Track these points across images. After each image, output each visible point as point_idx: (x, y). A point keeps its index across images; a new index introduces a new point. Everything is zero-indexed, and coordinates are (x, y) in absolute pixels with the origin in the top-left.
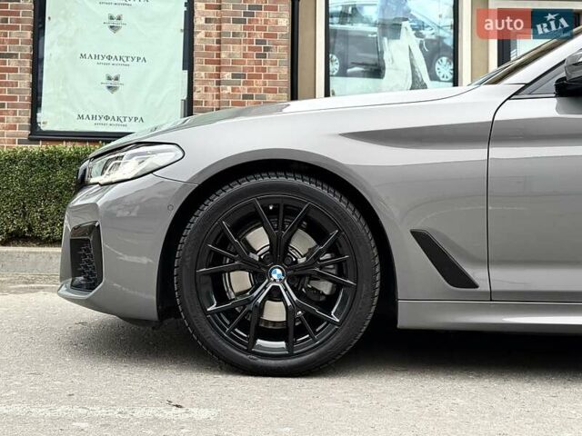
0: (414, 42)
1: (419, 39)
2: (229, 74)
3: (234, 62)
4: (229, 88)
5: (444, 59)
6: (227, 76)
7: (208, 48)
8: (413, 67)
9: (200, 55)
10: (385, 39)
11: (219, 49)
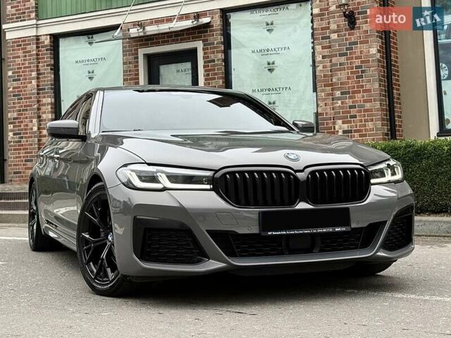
2: (339, 92)
3: (342, 84)
4: (340, 102)
6: (338, 94)
7: (325, 76)
9: (320, 81)
11: (332, 76)
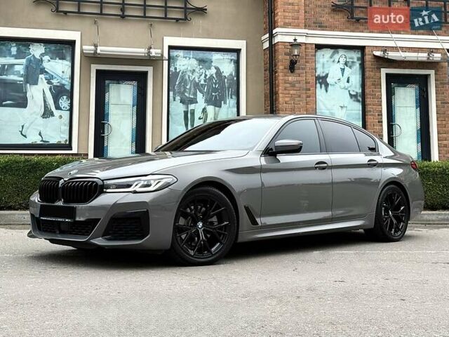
0: (46, 87)
1: (49, 86)
5: (65, 97)
8: (45, 101)
10: (28, 85)
